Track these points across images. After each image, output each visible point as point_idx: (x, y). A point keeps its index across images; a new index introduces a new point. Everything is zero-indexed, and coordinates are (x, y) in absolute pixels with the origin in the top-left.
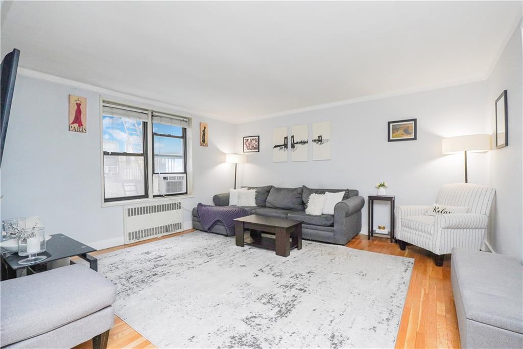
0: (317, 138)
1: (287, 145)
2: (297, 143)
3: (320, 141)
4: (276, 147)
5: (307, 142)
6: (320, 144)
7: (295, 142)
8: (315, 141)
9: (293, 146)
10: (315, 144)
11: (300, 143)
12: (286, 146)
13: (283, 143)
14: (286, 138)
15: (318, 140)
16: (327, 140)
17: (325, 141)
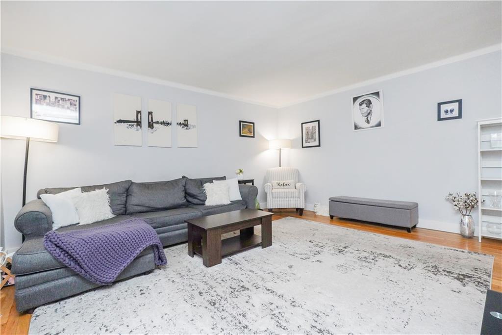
0: (182, 122)
1: (141, 122)
2: (157, 123)
3: (186, 125)
4: (120, 121)
5: (171, 124)
6: (187, 129)
7: (154, 121)
8: (180, 124)
9: (151, 125)
10: (179, 127)
11: (161, 123)
12: (138, 123)
13: (134, 119)
14: (139, 112)
15: (184, 124)
16: (194, 126)
17: (191, 127)
